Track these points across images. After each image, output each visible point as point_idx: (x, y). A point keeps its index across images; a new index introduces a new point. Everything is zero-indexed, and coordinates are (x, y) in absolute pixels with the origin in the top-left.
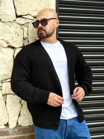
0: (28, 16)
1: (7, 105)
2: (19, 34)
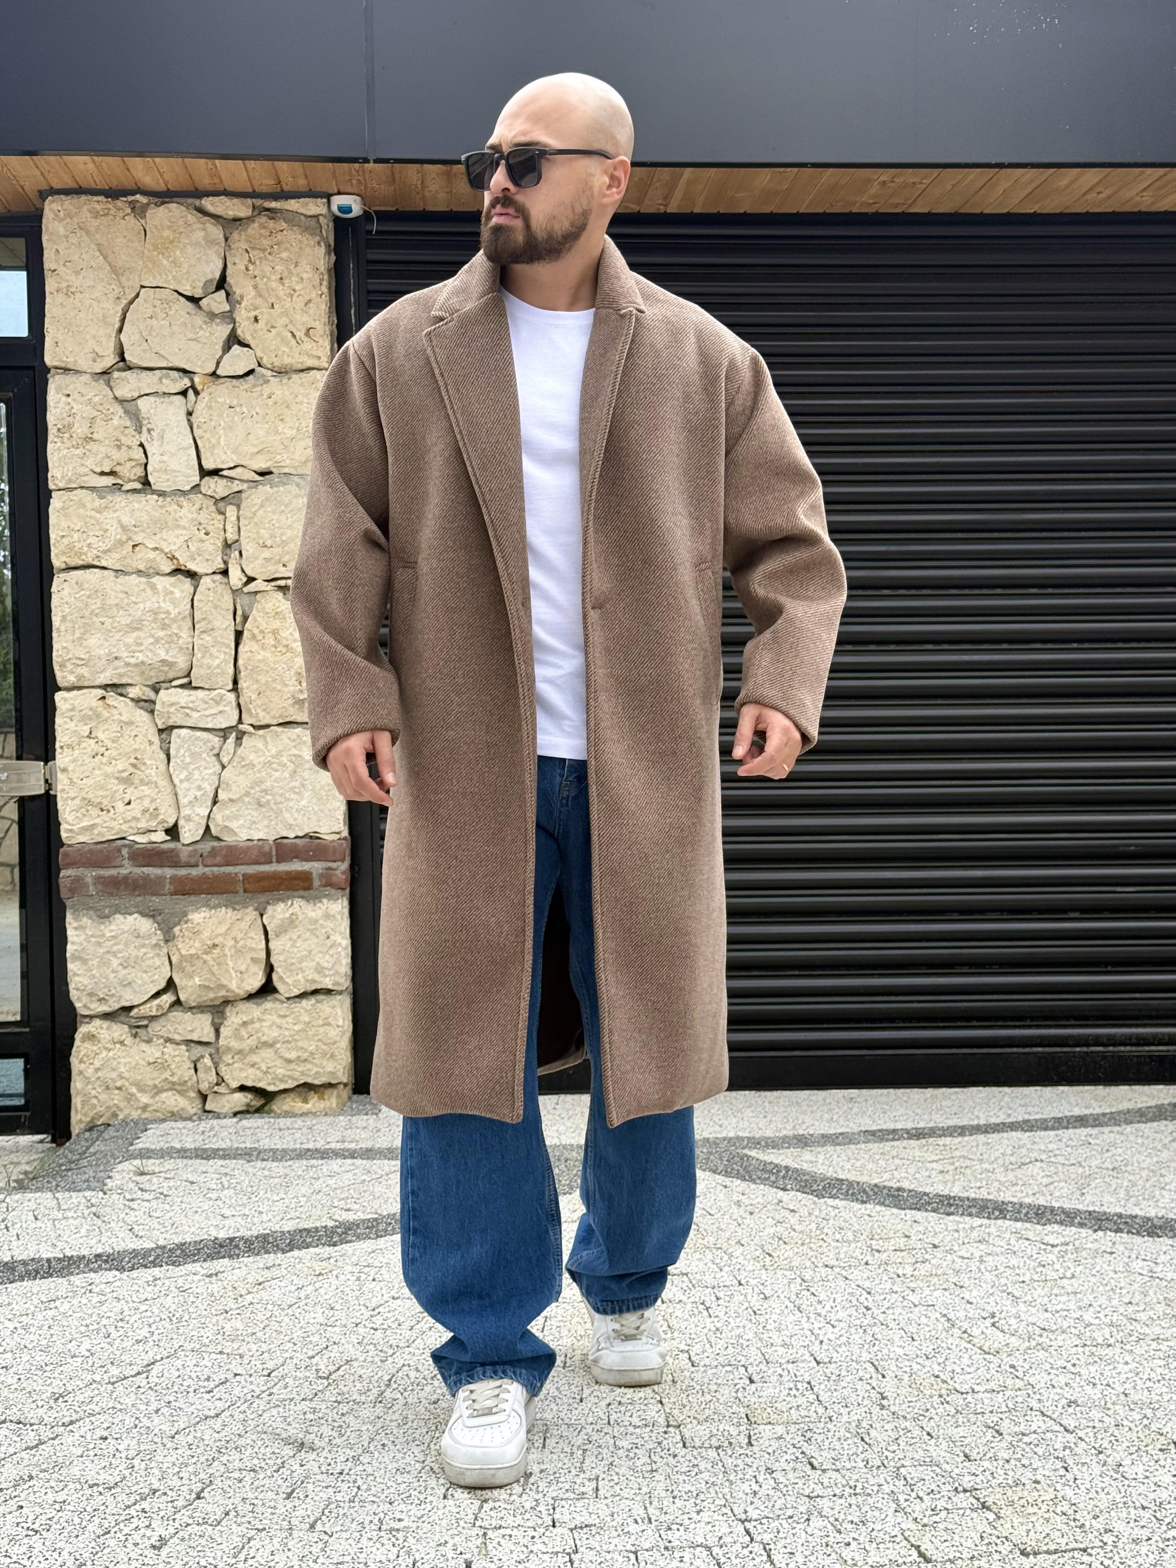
0: (239, 470)
1: (171, 764)
2: (210, 528)
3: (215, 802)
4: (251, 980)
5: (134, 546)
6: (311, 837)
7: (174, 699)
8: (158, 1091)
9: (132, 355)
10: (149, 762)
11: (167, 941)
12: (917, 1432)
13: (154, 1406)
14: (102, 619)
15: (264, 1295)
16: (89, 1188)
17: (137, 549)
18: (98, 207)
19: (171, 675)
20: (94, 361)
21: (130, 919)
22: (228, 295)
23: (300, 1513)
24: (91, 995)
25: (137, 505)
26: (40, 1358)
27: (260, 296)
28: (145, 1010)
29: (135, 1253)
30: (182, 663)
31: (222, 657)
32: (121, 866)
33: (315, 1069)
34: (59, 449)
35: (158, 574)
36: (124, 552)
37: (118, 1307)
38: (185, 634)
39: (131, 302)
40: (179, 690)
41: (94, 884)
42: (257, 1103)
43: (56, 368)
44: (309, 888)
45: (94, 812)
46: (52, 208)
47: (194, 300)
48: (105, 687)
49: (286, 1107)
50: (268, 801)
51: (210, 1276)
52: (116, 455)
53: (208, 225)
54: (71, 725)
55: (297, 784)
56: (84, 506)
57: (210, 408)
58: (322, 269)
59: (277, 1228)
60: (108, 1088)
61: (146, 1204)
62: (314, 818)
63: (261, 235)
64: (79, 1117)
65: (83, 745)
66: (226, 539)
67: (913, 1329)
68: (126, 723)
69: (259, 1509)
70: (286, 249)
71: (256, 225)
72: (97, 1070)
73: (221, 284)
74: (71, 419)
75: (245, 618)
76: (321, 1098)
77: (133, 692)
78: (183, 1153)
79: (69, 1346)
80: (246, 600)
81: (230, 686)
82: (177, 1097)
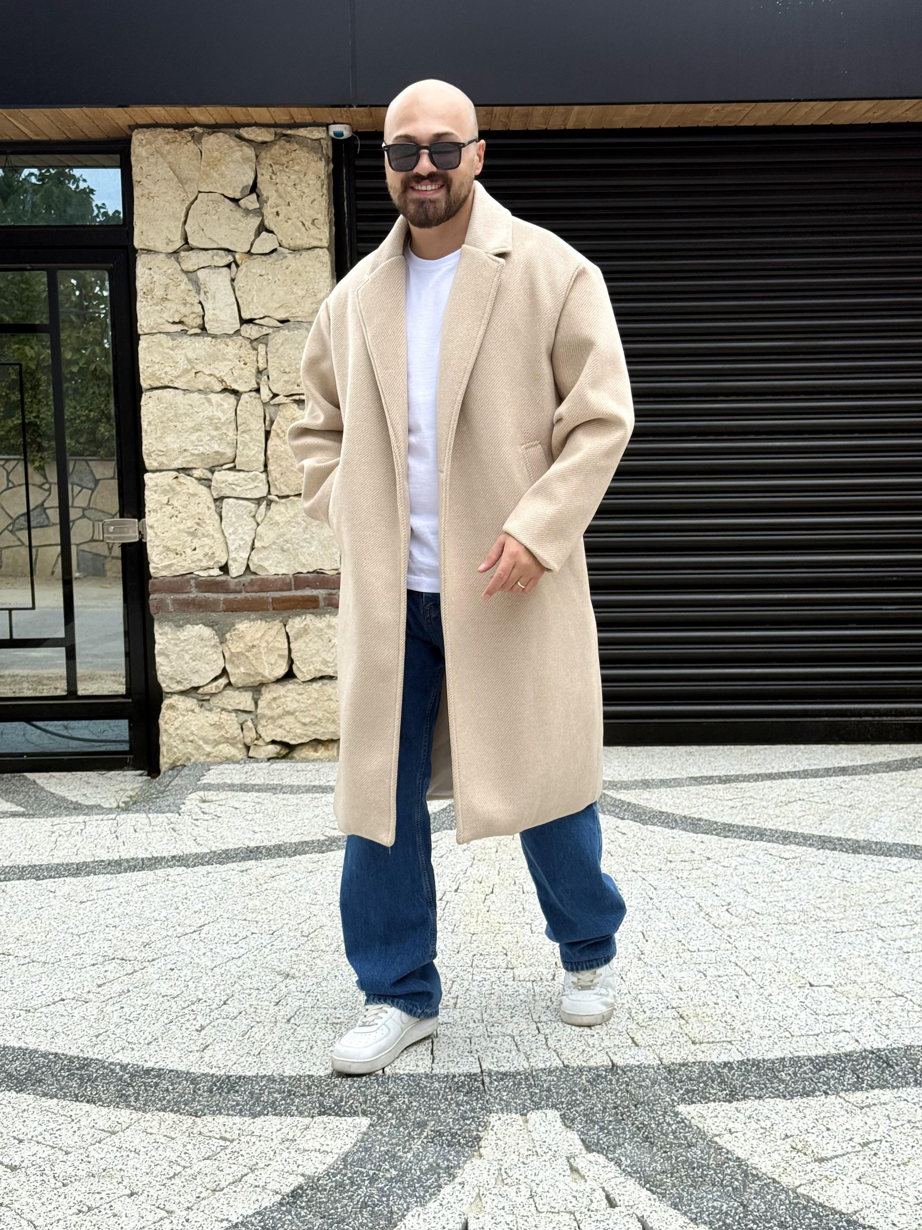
3: (253, 548)
4: (278, 670)
5: (196, 373)
6: (318, 573)
7: (224, 478)
8: (217, 743)
9: (193, 240)
10: (208, 522)
11: (222, 643)
12: (655, 974)
13: (203, 951)
14: (175, 424)
15: (275, 884)
16: (170, 811)
17: (198, 375)
18: (169, 136)
19: (222, 462)
20: (168, 244)
21: (197, 628)
22: (258, 196)
23: (282, 1013)
24: (171, 678)
25: (197, 345)
26: (136, 921)
27: (280, 197)
28: (207, 689)
29: (197, 856)
30: (230, 453)
31: (256, 449)
32: (190, 592)
33: (322, 730)
34: (145, 306)
35: (212, 392)
36: (190, 377)
37: (184, 890)
38: (231, 434)
39: (192, 203)
40: (228, 472)
41: (173, 604)
42: (284, 752)
43: (142, 249)
44: (317, 607)
45: (172, 555)
46: (137, 138)
47: (235, 201)
48: (178, 470)
49: (303, 755)
50: (288, 549)
51: (242, 871)
52: (184, 310)
53: (244, 147)
54: (156, 496)
55: (308, 536)
56: (162, 346)
57: (247, 276)
58: (323, 177)
59: (288, 840)
60: (184, 741)
61: (205, 823)
62: (320, 559)
63: (281, 154)
64: (165, 760)
65: (164, 510)
66: (258, 368)
67: (675, 912)
68: (192, 495)
69: (259, 1011)
70: (298, 164)
71: (277, 147)
72: (176, 729)
73: (254, 189)
74: (152, 285)
75: (272, 422)
76: (327, 749)
77: (197, 473)
78: (232, 787)
79: (153, 914)
80: (272, 409)
81: (262, 469)
82: (230, 747)
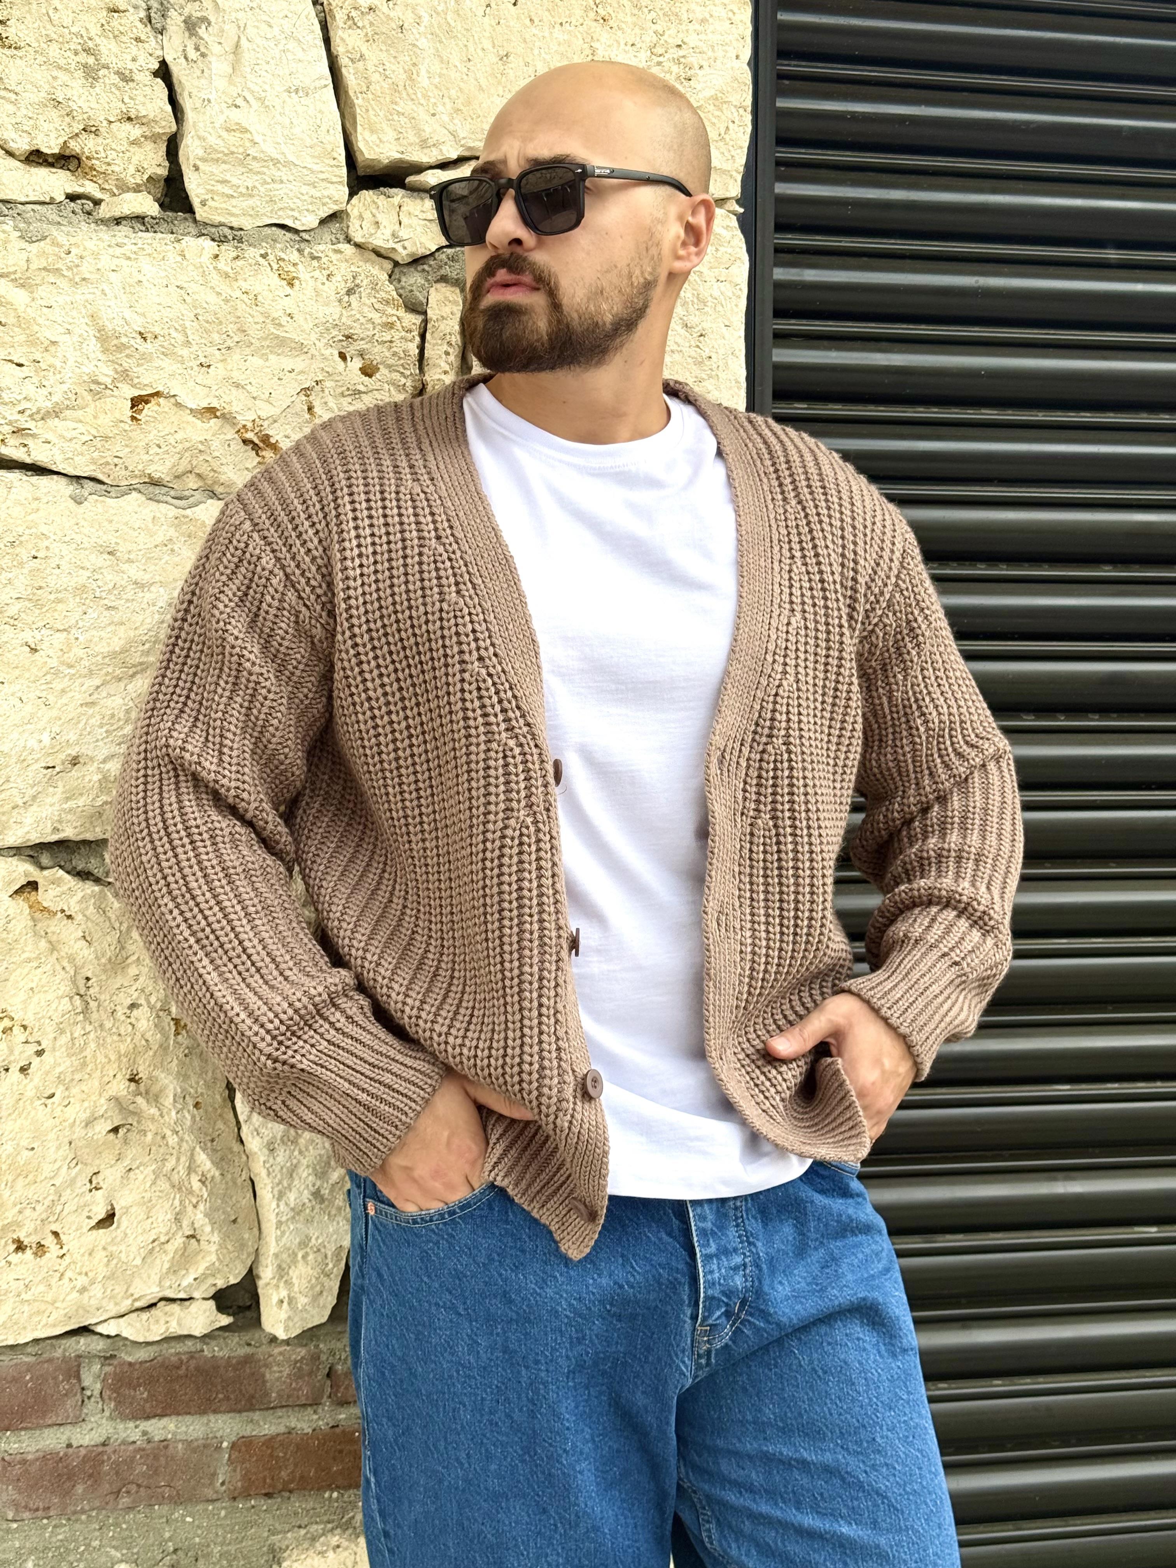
5: (138, 402)
10: (171, 1089)
17: (149, 410)
25: (149, 269)
36: (105, 421)
48: (36, 851)
52: (83, 101)
